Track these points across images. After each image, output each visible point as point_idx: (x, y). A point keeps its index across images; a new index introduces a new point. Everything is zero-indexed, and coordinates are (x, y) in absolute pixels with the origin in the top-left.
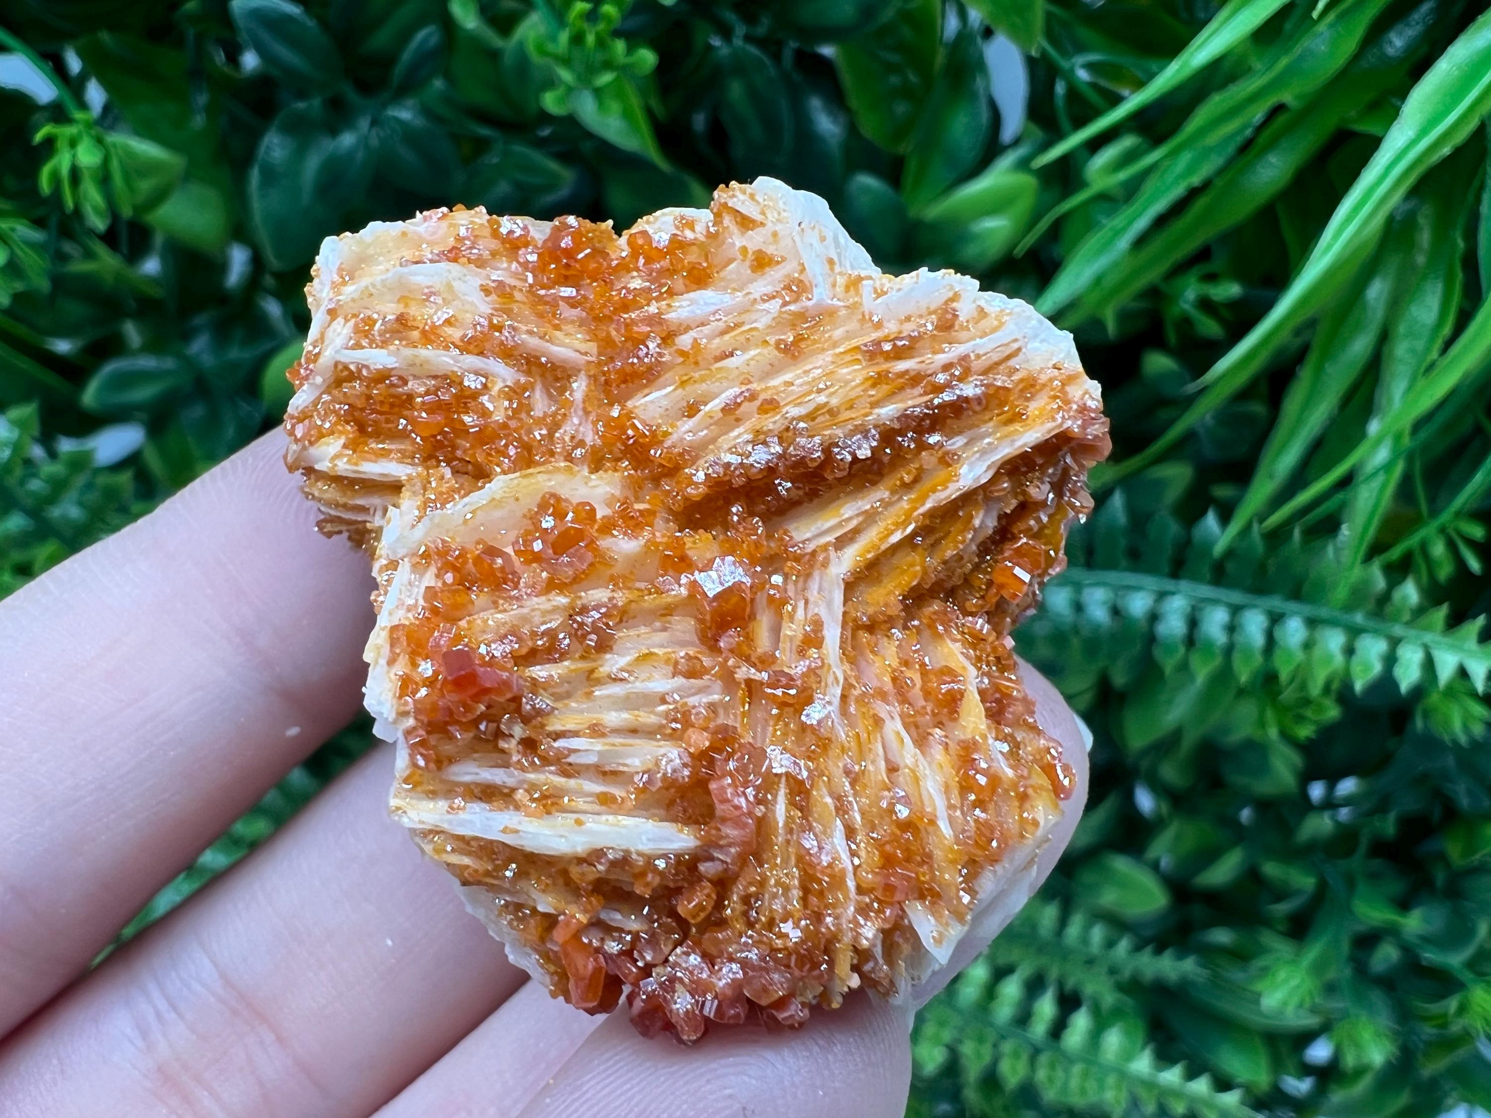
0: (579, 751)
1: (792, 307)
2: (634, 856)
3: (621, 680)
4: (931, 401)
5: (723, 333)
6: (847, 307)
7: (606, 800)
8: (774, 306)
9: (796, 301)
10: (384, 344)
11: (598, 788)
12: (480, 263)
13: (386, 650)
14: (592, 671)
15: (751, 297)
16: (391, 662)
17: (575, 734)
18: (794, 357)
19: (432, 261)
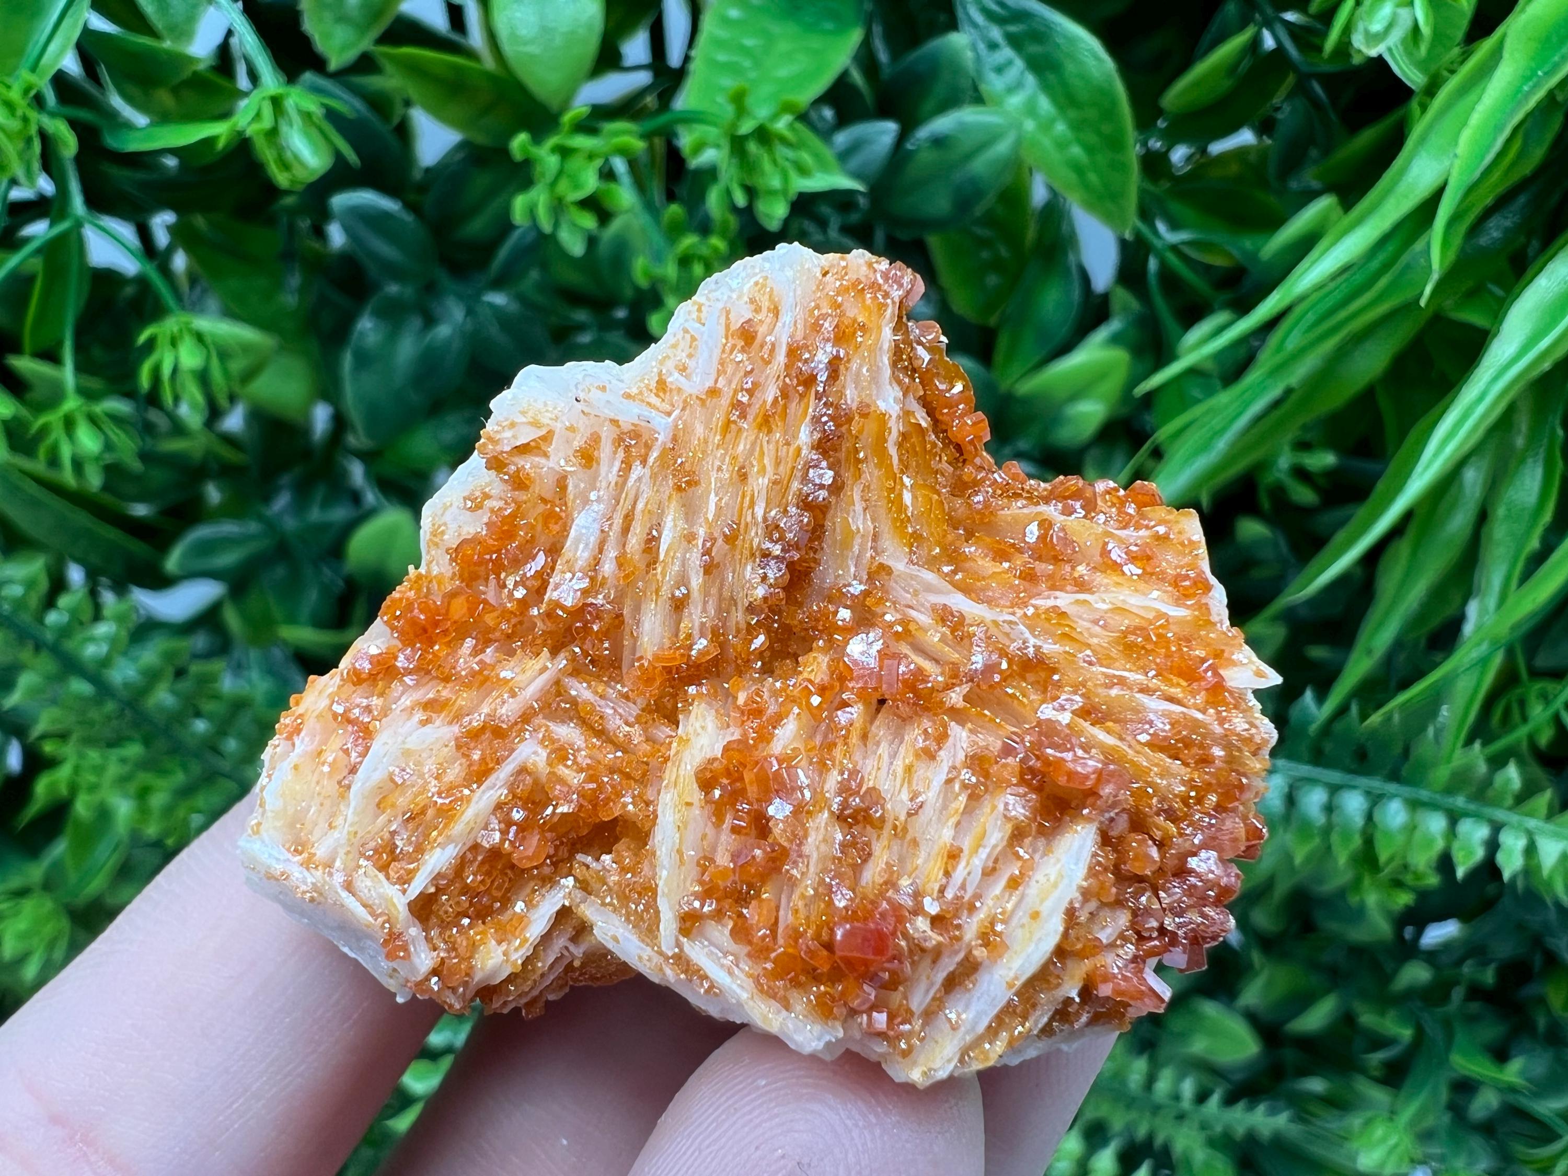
0: (965, 880)
1: (654, 454)
2: (1085, 884)
3: (921, 807)
4: (817, 392)
5: (626, 530)
6: (683, 409)
7: (1014, 883)
8: (637, 470)
9: (648, 447)
10: (420, 849)
11: (1002, 883)
12: (385, 712)
13: (775, 1005)
14: (895, 828)
15: (613, 484)
16: (787, 1007)
17: (947, 874)
18: (697, 483)
19: (363, 755)
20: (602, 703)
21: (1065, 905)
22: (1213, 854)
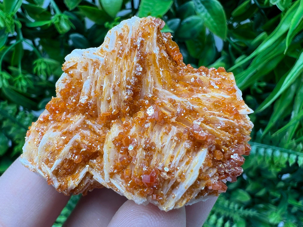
0: (175, 163)
1: (100, 67)
2: (204, 163)
3: (164, 146)
4: (138, 49)
5: (96, 85)
6: (107, 55)
7: (187, 163)
8: (97, 71)
9: (99, 65)
10: (54, 160)
11: (185, 163)
12: (47, 129)
13: (131, 194)
14: (158, 151)
15: (92, 74)
16: (134, 194)
17: (171, 162)
18: (111, 73)
19: (41, 139)
20: (94, 125)
21: (199, 168)
22: (237, 154)
